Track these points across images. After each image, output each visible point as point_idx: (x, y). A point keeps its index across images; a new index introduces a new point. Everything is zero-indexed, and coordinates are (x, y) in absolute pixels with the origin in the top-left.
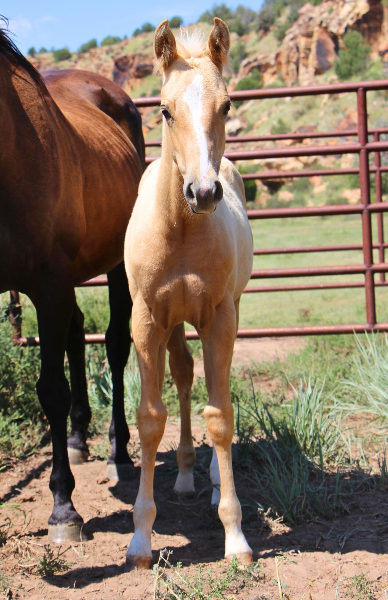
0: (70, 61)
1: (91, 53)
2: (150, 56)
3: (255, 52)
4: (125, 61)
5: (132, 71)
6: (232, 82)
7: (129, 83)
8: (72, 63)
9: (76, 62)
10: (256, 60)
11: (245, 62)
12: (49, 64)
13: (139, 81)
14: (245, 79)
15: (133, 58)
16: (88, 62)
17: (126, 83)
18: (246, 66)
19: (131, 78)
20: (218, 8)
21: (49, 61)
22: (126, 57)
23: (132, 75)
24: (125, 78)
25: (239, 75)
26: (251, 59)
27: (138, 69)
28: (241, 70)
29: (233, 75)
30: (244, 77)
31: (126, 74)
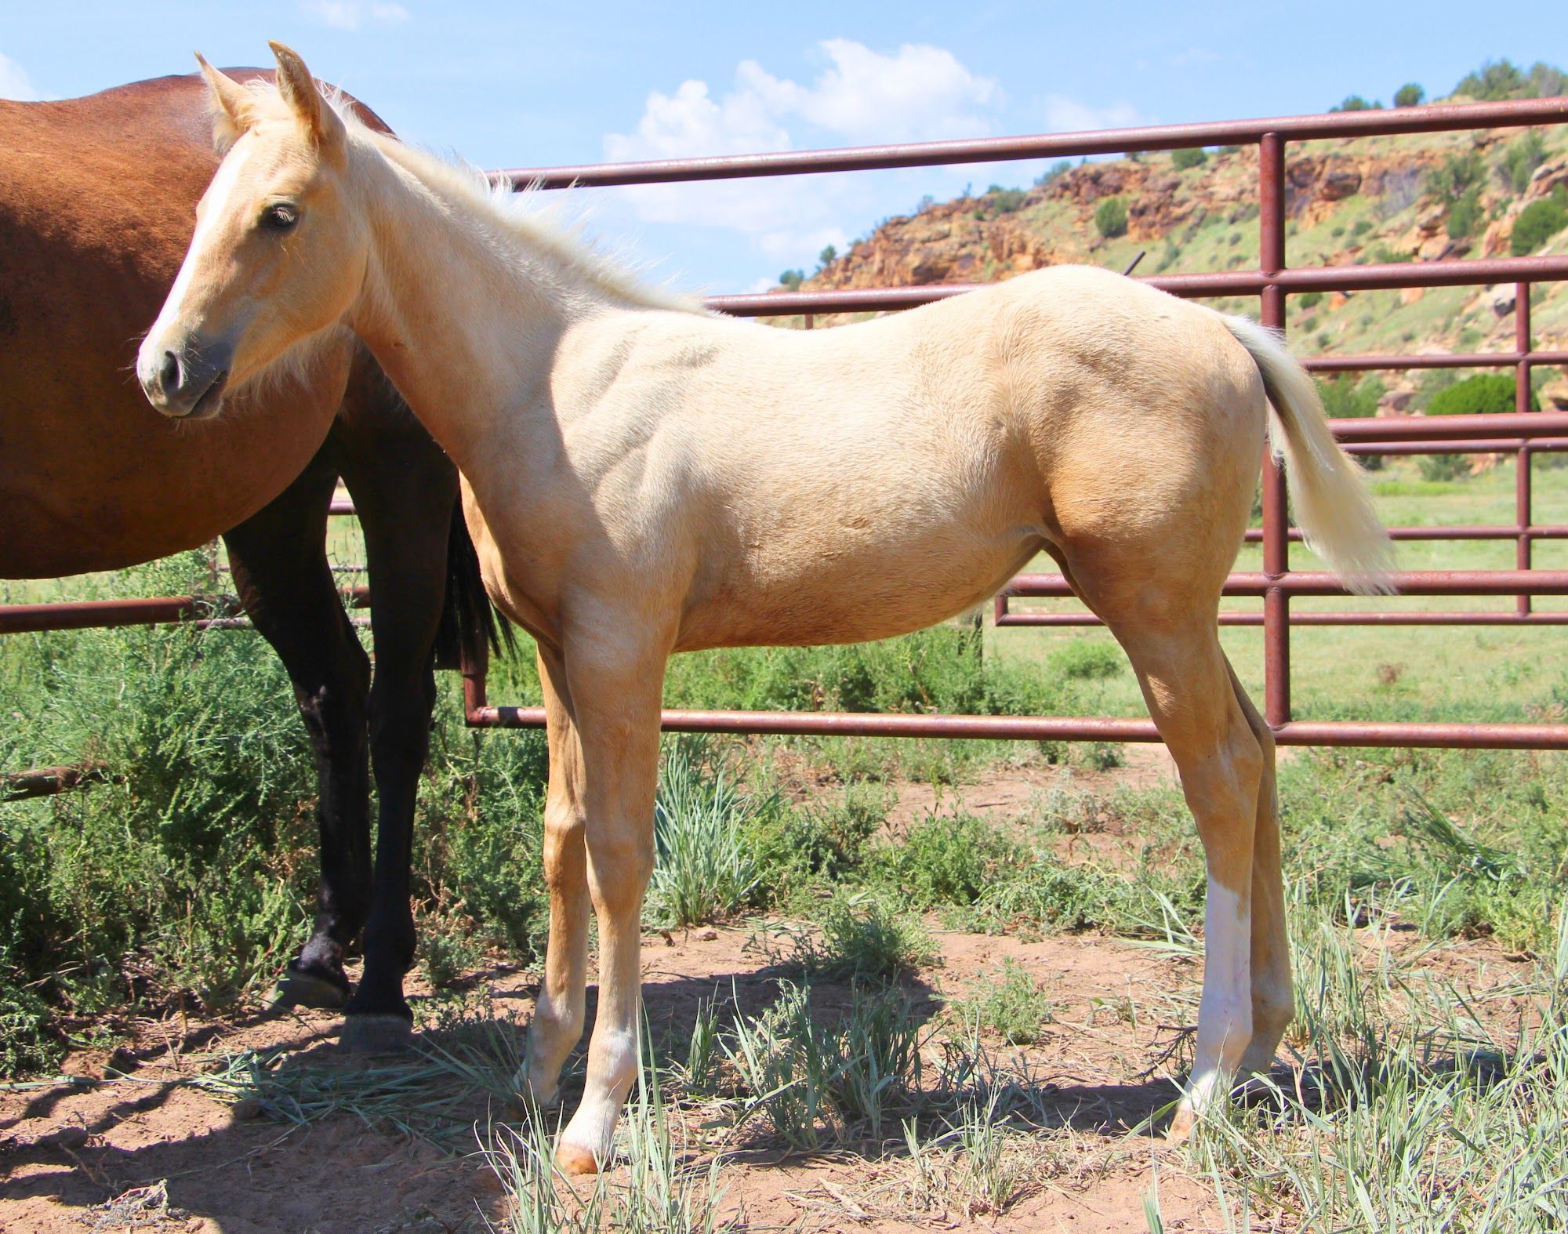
0: (1203, 168)
1: (1243, 153)
2: (1356, 159)
3: (1561, 151)
4: (1308, 168)
5: (1319, 185)
6: (1510, 208)
7: (1311, 210)
8: (1208, 173)
9: (1214, 170)
10: (1561, 167)
11: (1539, 171)
12: (1163, 174)
13: (1331, 204)
14: (1537, 202)
15: (1323, 162)
16: (1236, 169)
17: (1306, 208)
18: (1540, 178)
19: (1318, 200)
20: (1495, 68)
21: (1164, 168)
22: (1308, 161)
23: (1319, 196)
24: (1305, 200)
25: (1526, 196)
26: (1552, 164)
27: (1330, 183)
28: (1532, 186)
29: (1516, 197)
30: (1535, 198)
31: (1308, 192)
